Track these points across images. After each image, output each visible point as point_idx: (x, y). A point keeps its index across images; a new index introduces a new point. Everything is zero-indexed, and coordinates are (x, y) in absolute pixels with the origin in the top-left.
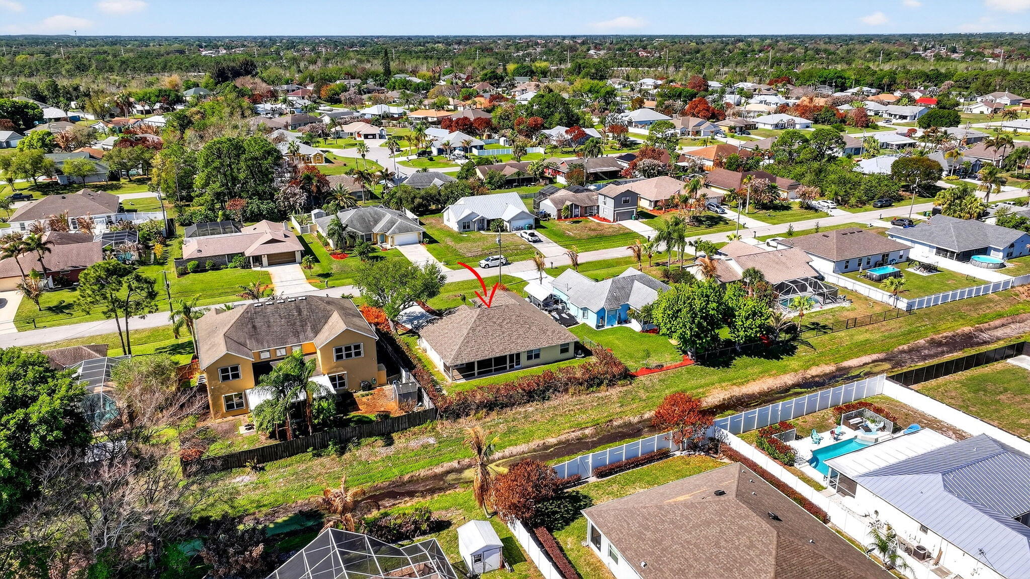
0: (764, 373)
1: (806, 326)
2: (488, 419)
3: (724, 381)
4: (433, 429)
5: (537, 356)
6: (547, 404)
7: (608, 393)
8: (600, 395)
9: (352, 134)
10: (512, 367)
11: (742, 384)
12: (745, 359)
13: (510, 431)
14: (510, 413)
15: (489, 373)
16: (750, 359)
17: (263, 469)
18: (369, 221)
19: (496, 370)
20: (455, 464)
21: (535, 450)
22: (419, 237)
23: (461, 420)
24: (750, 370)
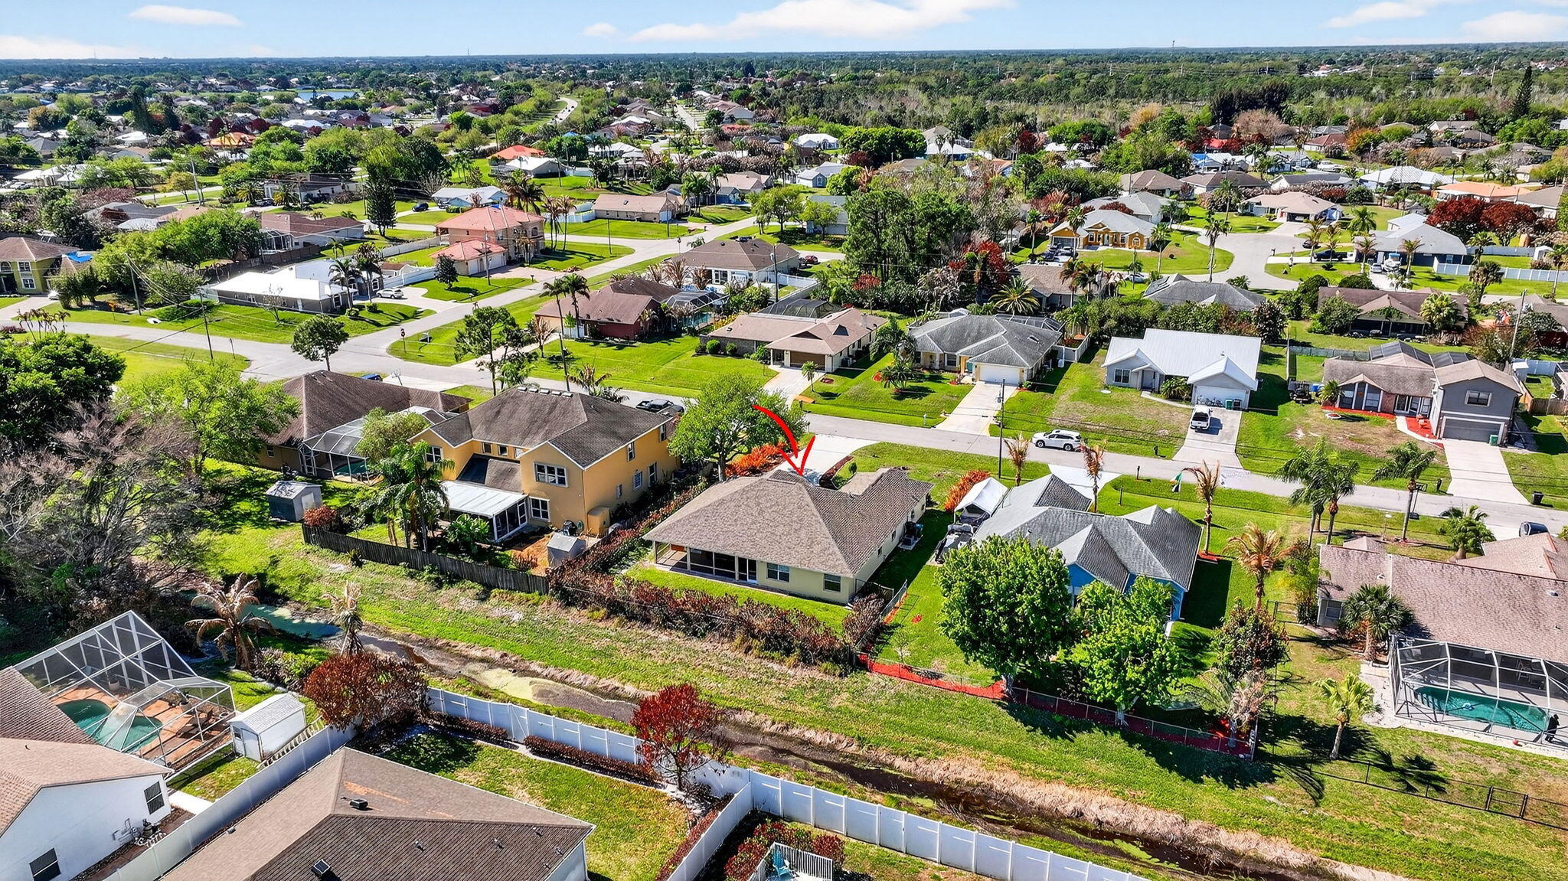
0: (1118, 786)
1: (1386, 757)
2: (601, 625)
3: (1005, 754)
4: (536, 604)
5: (785, 577)
6: (696, 644)
7: (791, 672)
8: (776, 667)
9: (1273, 211)
10: (743, 578)
11: (1036, 776)
12: (1115, 742)
13: (604, 653)
14: (636, 632)
15: (706, 572)
16: (1124, 744)
17: (360, 564)
18: (969, 335)
19: (718, 573)
20: (497, 656)
21: (594, 691)
22: (1021, 378)
23: (574, 610)
24: (1091, 764)
